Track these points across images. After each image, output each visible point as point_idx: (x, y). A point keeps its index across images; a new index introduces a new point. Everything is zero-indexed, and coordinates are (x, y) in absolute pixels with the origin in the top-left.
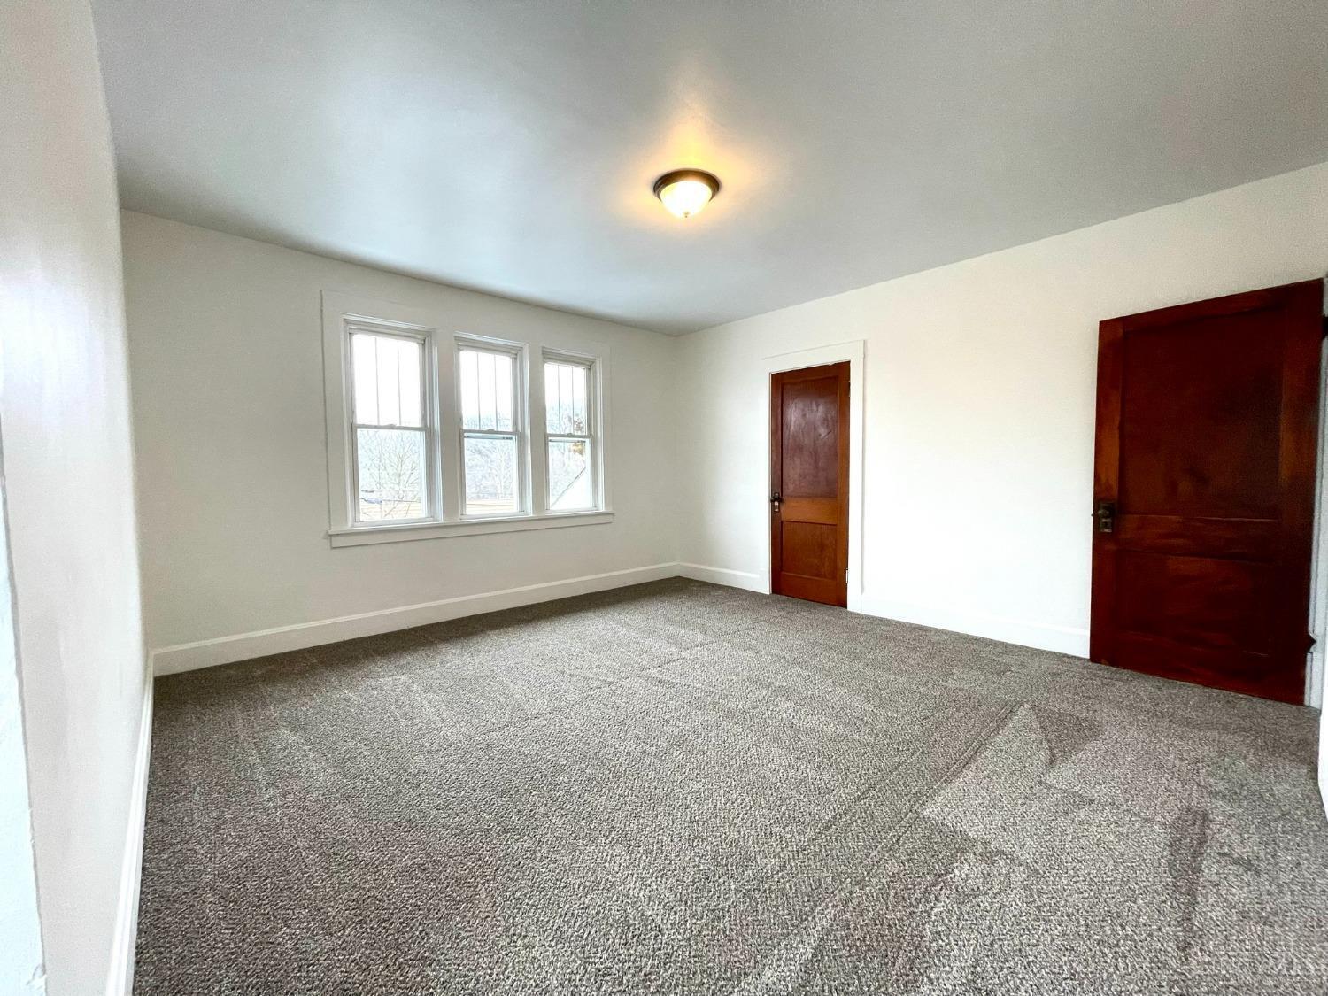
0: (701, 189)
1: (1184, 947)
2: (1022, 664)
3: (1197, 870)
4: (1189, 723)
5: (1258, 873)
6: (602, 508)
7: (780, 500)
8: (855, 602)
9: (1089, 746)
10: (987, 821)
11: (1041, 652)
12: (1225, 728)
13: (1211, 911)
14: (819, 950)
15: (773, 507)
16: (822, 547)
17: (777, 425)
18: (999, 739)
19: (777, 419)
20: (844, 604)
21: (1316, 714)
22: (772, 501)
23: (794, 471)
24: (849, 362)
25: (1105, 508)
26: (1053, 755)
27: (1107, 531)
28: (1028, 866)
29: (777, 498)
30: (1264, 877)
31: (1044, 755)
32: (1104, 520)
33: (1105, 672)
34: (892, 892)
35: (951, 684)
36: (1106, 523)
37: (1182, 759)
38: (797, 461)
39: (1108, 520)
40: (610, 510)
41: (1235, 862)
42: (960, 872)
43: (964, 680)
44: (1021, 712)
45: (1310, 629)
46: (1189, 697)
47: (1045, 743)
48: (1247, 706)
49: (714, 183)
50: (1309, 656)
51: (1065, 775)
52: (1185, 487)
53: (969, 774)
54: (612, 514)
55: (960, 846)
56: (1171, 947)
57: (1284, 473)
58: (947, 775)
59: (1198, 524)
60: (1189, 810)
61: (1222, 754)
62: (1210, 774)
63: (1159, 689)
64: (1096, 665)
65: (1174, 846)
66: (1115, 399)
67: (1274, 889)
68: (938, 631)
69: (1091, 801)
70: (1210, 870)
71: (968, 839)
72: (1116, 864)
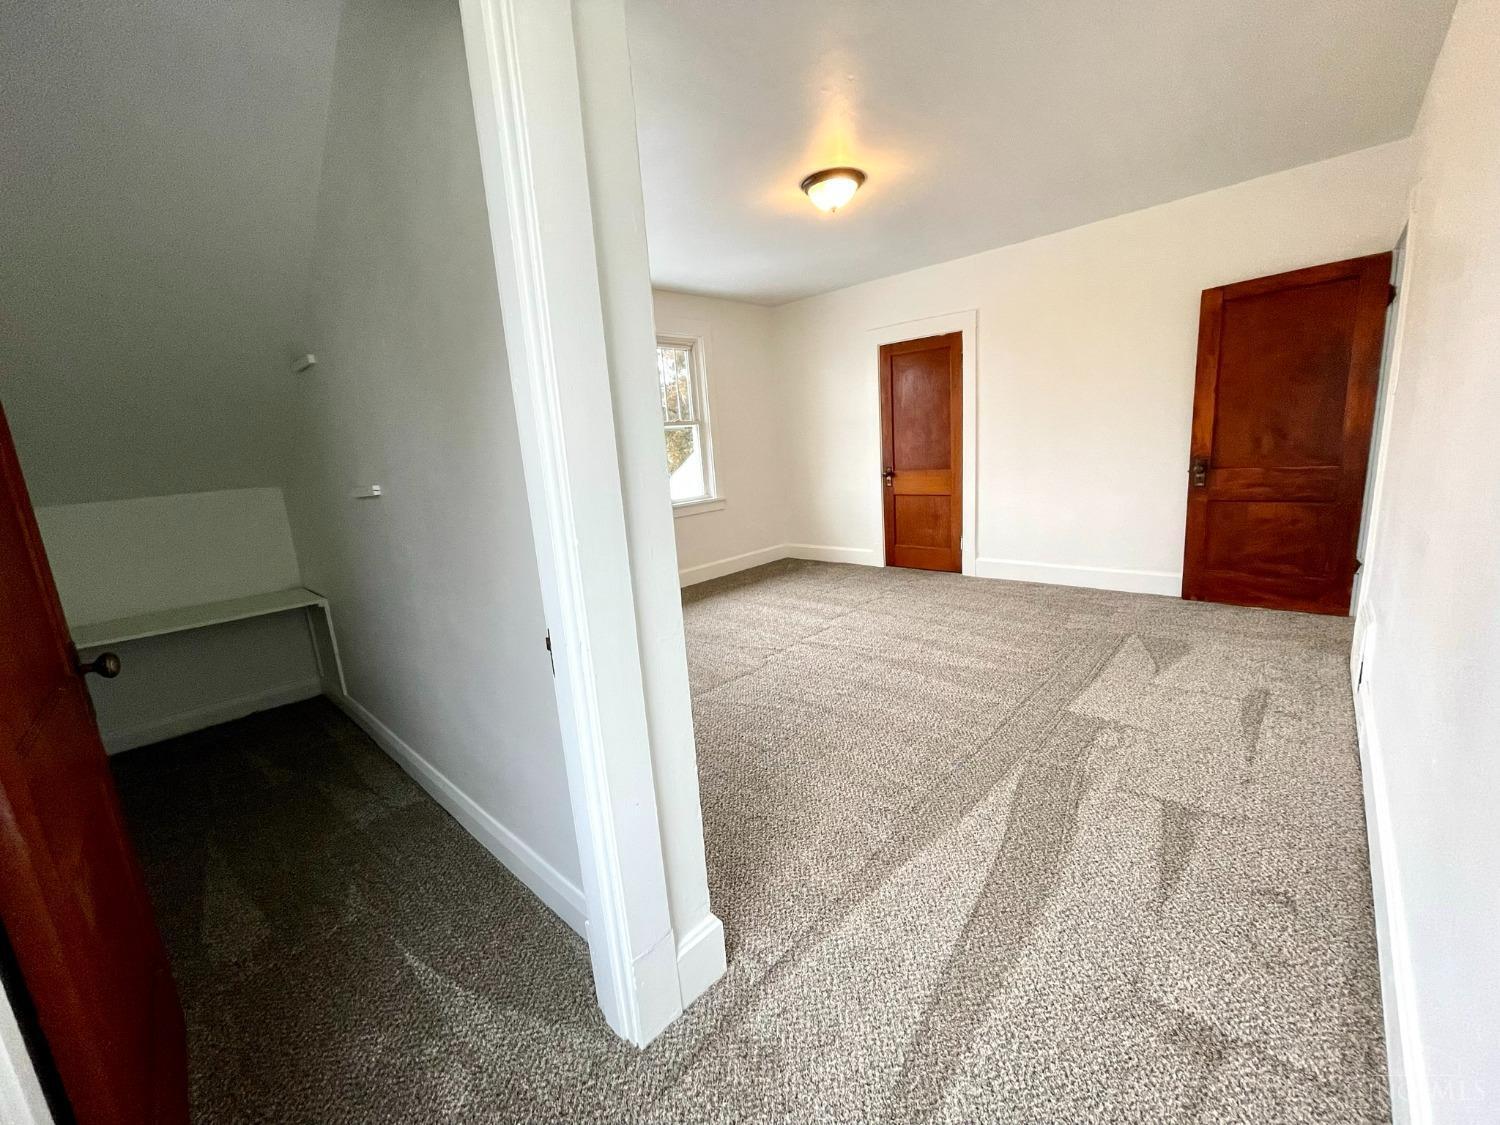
0: (848, 184)
1: (1250, 760)
2: (1126, 606)
3: (1259, 722)
4: (1259, 635)
5: (1300, 719)
6: (714, 496)
7: (892, 474)
8: (969, 566)
9: (1184, 658)
10: (1115, 710)
11: (1141, 596)
12: (1287, 636)
13: (1268, 739)
14: (1020, 785)
15: (885, 482)
16: (936, 517)
17: (886, 399)
18: (1116, 660)
19: (887, 393)
20: (958, 569)
21: (1354, 620)
22: (884, 476)
23: (906, 444)
24: (961, 332)
25: (1200, 465)
26: (1158, 666)
27: (1201, 484)
28: (1147, 731)
29: (889, 473)
30: (1304, 721)
31: (1151, 667)
32: (1198, 476)
33: (1194, 606)
34: (1059, 753)
35: (1069, 626)
36: (1200, 478)
37: (1252, 660)
38: (909, 434)
39: (1202, 475)
40: (722, 497)
41: (1286, 715)
42: (1101, 740)
43: (1080, 621)
44: (1130, 641)
45: (1358, 555)
46: (1259, 619)
47: (1151, 660)
48: (1303, 621)
49: (859, 176)
50: (1356, 576)
51: (1167, 677)
52: (1267, 441)
53: (1098, 684)
54: (724, 501)
55: (1101, 725)
56: (1242, 760)
57: (1348, 424)
58: (1080, 687)
59: (1276, 473)
60: (1256, 690)
61: (1283, 654)
62: (1273, 667)
63: (1237, 614)
64: (1186, 602)
65: (1245, 711)
66: (1213, 361)
67: (1310, 726)
68: (1049, 586)
69: (1187, 692)
70: (1268, 720)
71: (1103, 721)
72: (1205, 724)
